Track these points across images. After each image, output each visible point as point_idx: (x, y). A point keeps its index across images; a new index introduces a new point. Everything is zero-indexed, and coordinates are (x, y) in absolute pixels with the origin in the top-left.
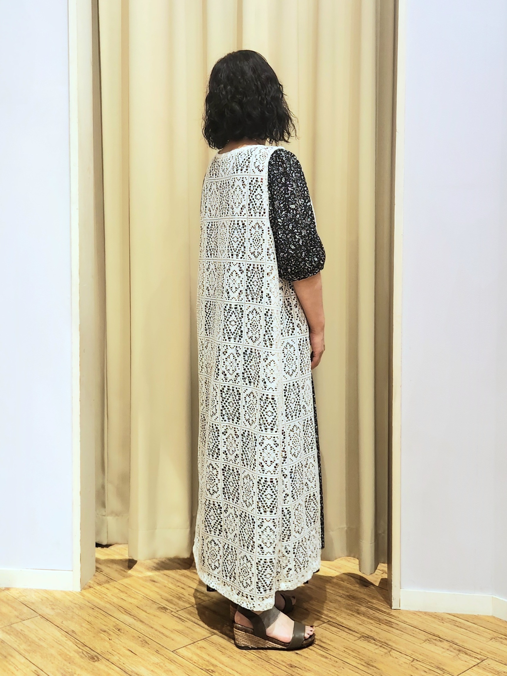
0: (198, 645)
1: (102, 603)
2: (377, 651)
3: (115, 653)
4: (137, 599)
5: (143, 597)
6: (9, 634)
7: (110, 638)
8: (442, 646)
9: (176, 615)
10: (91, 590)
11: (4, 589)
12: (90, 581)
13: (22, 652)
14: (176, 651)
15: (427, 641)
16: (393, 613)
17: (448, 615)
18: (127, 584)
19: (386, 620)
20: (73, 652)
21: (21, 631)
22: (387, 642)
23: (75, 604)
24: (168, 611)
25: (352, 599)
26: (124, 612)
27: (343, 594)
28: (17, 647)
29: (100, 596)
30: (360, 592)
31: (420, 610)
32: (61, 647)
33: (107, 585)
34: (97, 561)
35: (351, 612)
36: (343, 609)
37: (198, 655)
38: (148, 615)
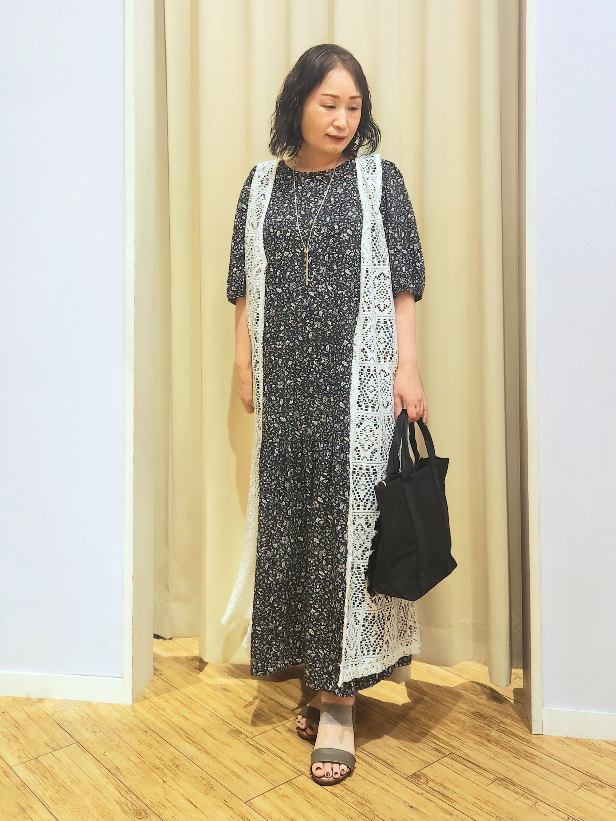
0: (280, 791)
1: (159, 724)
2: (518, 803)
3: (170, 805)
4: (203, 717)
5: (211, 714)
6: (33, 772)
7: (165, 780)
8: (605, 794)
9: (252, 743)
10: (146, 703)
11: (36, 700)
12: (145, 689)
13: (47, 801)
14: (251, 801)
15: (583, 786)
16: (534, 740)
17: (607, 744)
18: (192, 694)
19: (526, 752)
20: (115, 803)
21: (49, 768)
22: (530, 787)
23: (123, 724)
24: (243, 736)
25: (480, 719)
26: (185, 737)
27: (467, 710)
28: (41, 794)
29: (157, 713)
30: (489, 707)
31: (569, 736)
32: (99, 795)
33: (166, 696)
34: (156, 658)
35: (479, 739)
36: (468, 734)
37: (279, 808)
38: (215, 741)
